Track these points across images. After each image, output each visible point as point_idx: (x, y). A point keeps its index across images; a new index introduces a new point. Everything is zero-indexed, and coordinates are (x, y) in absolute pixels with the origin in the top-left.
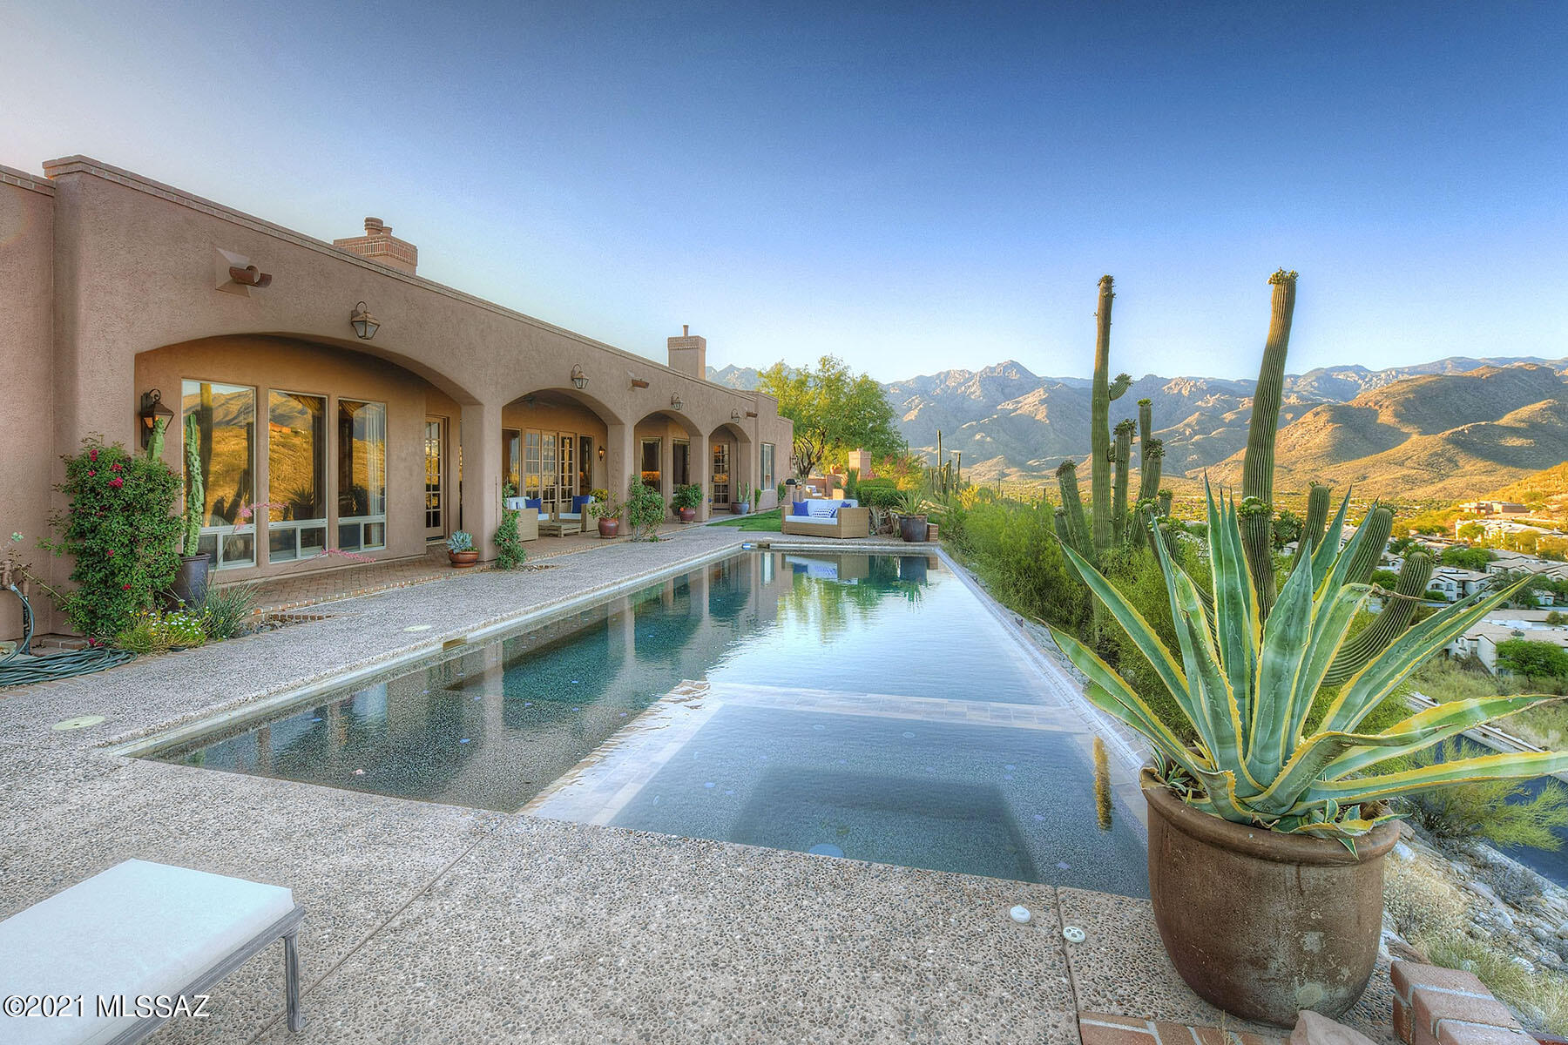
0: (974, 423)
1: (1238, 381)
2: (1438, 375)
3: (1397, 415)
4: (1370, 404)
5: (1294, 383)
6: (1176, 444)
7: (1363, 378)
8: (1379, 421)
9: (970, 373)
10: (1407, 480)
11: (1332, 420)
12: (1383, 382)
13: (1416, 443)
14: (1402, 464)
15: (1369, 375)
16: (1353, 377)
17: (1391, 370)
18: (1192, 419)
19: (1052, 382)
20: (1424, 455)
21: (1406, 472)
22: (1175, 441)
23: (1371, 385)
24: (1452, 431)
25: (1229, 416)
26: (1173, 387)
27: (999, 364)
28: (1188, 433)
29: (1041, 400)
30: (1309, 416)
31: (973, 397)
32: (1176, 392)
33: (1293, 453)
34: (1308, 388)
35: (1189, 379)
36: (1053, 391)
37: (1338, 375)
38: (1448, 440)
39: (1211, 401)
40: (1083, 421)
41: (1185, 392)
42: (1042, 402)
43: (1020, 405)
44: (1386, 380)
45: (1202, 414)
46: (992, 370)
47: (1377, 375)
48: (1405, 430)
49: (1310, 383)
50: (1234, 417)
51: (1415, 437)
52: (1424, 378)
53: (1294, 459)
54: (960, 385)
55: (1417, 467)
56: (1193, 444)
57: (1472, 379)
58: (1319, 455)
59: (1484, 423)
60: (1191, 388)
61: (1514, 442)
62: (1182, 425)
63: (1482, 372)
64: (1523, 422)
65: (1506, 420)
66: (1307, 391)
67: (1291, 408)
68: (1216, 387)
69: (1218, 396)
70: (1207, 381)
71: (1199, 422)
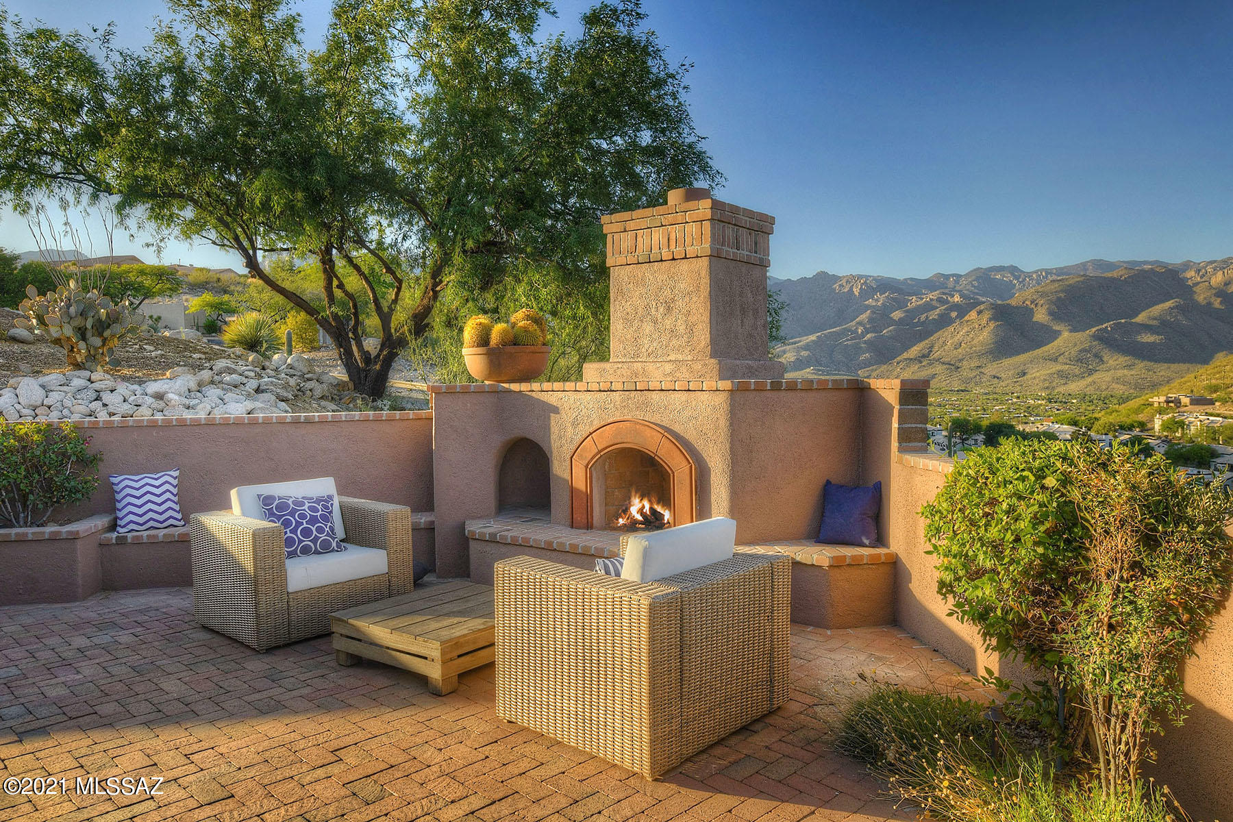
1: (906, 279)
3: (1051, 313)
4: (1027, 302)
5: (957, 282)
6: (849, 343)
7: (1017, 278)
8: (1034, 319)
10: (1061, 374)
11: (994, 318)
12: (1034, 282)
13: (1067, 340)
14: (1055, 360)
15: (1022, 276)
16: (1008, 277)
17: (1041, 270)
18: (864, 317)
20: (1074, 352)
21: (1059, 367)
22: (848, 340)
23: (1024, 285)
24: (1097, 328)
25: (897, 315)
26: (845, 284)
28: (860, 331)
30: (973, 315)
32: (846, 290)
33: (960, 350)
34: (969, 287)
35: (860, 277)
37: (995, 275)
38: (1095, 337)
39: (880, 299)
41: (856, 291)
44: (1037, 280)
45: (873, 313)
47: (1029, 275)
48: (1056, 328)
49: (971, 282)
50: (903, 315)
51: (1066, 334)
52: (1073, 278)
53: (960, 356)
55: (1069, 362)
56: (865, 342)
57: (1113, 280)
58: (983, 352)
59: (1123, 321)
60: (861, 286)
61: (1148, 338)
62: (854, 323)
63: (1120, 273)
64: (1155, 319)
65: (1141, 318)
66: (968, 290)
67: (956, 307)
68: (884, 285)
69: (887, 294)
70: (875, 279)
71: (871, 320)
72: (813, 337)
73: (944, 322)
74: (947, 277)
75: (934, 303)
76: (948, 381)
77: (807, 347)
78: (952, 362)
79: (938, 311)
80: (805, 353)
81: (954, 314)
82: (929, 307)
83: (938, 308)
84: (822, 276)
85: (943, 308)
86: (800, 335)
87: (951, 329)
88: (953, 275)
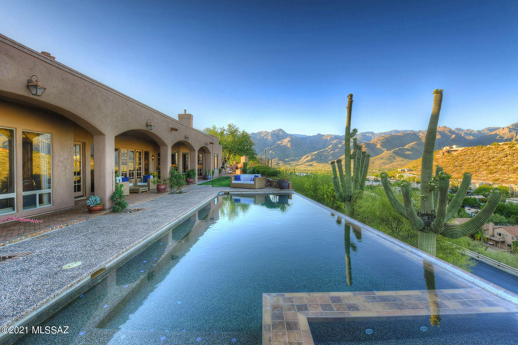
0: (269, 148)
1: (342, 136)
2: (391, 135)
3: (381, 145)
4: (375, 142)
7: (373, 135)
8: (377, 147)
9: (268, 132)
10: (384, 163)
13: (386, 153)
14: (382, 159)
15: (374, 135)
16: (371, 135)
17: (380, 133)
18: (330, 147)
19: (292, 135)
20: (387, 156)
21: (383, 161)
22: (326, 153)
23: (375, 137)
24: (394, 150)
25: (340, 146)
26: (325, 137)
28: (329, 151)
31: (269, 140)
32: (326, 139)
35: (329, 135)
36: (292, 138)
37: (367, 134)
38: (393, 152)
39: (335, 141)
40: (300, 147)
41: (328, 139)
42: (289, 141)
43: (283, 142)
44: (378, 136)
45: (333, 145)
46: (275, 131)
47: (376, 134)
48: (383, 150)
49: (360, 136)
51: (385, 151)
52: (387, 135)
54: (265, 136)
55: (386, 159)
56: (330, 154)
57: (398, 136)
59: (401, 148)
60: (330, 138)
61: (408, 153)
62: (327, 148)
63: (401, 134)
64: (410, 147)
65: (406, 147)
68: (336, 137)
69: (337, 140)
70: (334, 136)
71: (332, 147)
72: (316, 152)
77: (314, 155)
80: (314, 157)
84: (319, 135)
86: (313, 152)
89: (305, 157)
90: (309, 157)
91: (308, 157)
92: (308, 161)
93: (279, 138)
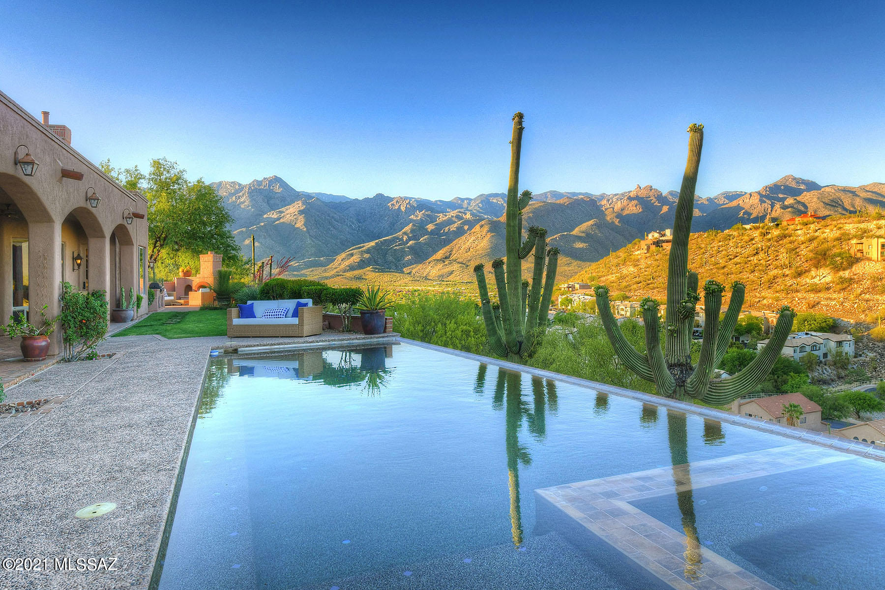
0: (244, 229)
1: (436, 201)
2: (544, 202)
5: (469, 204)
6: (397, 248)
9: (240, 185)
11: (490, 231)
16: (501, 201)
18: (408, 228)
19: (308, 196)
22: (396, 246)
24: (552, 237)
25: (430, 227)
26: (395, 204)
27: (265, 179)
28: (405, 239)
29: (299, 211)
30: (478, 227)
31: (242, 206)
32: (397, 208)
33: (469, 253)
34: (476, 208)
35: (406, 198)
36: (309, 204)
37: (493, 199)
39: (419, 215)
40: (332, 229)
41: (403, 208)
42: (301, 212)
43: (282, 215)
45: (414, 225)
46: (259, 183)
49: (478, 204)
50: (434, 227)
52: (537, 203)
53: (469, 258)
54: (232, 195)
56: (408, 247)
57: (560, 205)
58: (483, 254)
59: (565, 233)
60: (407, 205)
61: (579, 245)
62: (401, 233)
63: (565, 201)
64: (583, 232)
65: (576, 232)
66: (476, 210)
67: (467, 222)
68: (422, 205)
69: (423, 212)
70: (416, 200)
71: (412, 231)
72: (372, 244)
73: (460, 232)
74: (463, 200)
75: (454, 219)
76: (461, 276)
77: (368, 251)
78: (464, 262)
79: (456, 225)
80: (367, 256)
81: (466, 227)
82: (450, 222)
83: (456, 222)
84: (380, 196)
85: (459, 222)
86: (364, 242)
87: (463, 238)
88: (467, 199)
89: (343, 255)
90: (354, 257)
91: (352, 255)
92: (352, 268)
93: (272, 202)
